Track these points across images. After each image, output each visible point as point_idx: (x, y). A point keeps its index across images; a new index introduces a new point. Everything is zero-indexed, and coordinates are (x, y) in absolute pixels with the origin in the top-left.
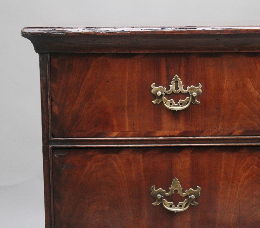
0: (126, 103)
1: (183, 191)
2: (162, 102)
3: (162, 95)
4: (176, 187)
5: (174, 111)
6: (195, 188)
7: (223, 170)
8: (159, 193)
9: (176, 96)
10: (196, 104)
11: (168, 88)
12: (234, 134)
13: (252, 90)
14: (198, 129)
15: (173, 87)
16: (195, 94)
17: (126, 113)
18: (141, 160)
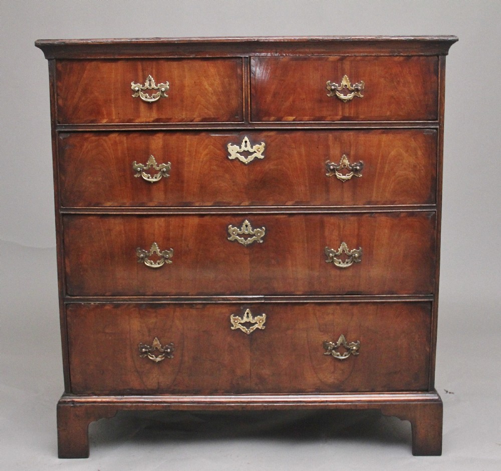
0: (113, 97)
1: (158, 166)
2: (139, 96)
3: (138, 90)
4: (152, 162)
5: (148, 103)
6: (167, 163)
7: (187, 149)
8: (139, 167)
9: (149, 91)
10: (165, 97)
11: (144, 85)
12: (195, 120)
13: (207, 87)
14: (167, 117)
15: (147, 84)
16: (163, 89)
17: (113, 105)
18: (125, 141)
